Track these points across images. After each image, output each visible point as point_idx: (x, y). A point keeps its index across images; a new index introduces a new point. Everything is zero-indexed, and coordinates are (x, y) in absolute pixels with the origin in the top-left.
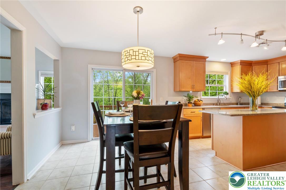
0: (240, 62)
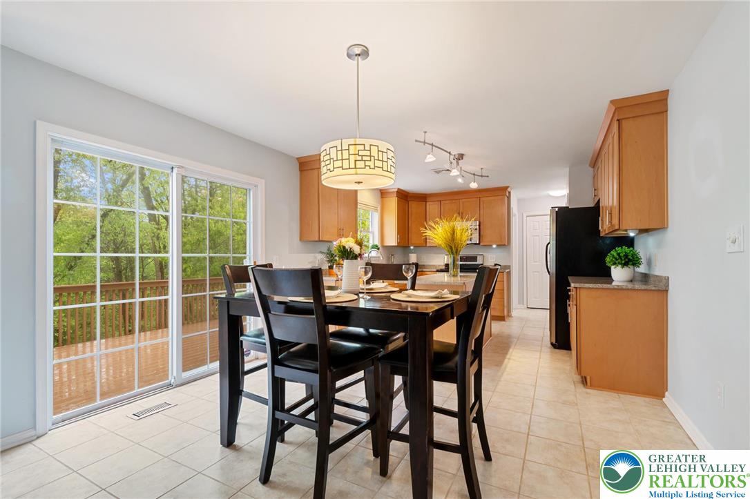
0: (397, 192)
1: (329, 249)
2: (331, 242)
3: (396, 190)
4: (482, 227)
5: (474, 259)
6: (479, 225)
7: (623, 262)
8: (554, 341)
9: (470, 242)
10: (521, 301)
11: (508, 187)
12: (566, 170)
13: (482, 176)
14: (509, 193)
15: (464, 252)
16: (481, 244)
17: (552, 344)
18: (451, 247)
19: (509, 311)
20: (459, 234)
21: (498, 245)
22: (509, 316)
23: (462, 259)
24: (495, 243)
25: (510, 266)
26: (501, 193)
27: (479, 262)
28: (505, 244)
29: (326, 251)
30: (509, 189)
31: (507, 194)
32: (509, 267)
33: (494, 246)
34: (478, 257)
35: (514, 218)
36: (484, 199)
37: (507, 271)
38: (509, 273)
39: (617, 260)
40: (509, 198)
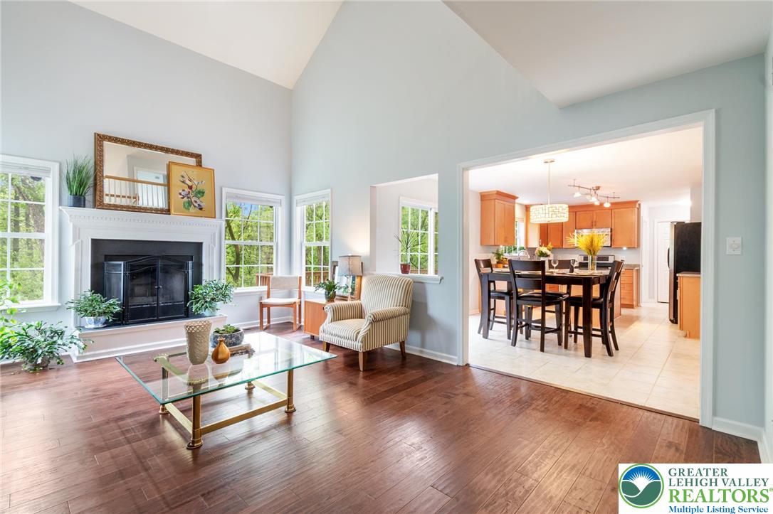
4: (613, 232)
5: (607, 258)
6: (611, 232)
9: (604, 245)
10: (651, 296)
11: (637, 201)
12: (689, 191)
13: (614, 198)
14: (639, 205)
15: (599, 253)
16: (613, 246)
18: (590, 251)
19: (638, 302)
20: (596, 242)
21: (629, 248)
22: (638, 305)
23: (599, 258)
24: (625, 245)
25: (639, 265)
26: (632, 205)
27: (610, 261)
28: (635, 246)
30: (639, 202)
31: (637, 206)
32: (637, 266)
33: (625, 248)
34: (610, 257)
36: (616, 210)
37: (635, 269)
38: (638, 271)
40: (639, 209)
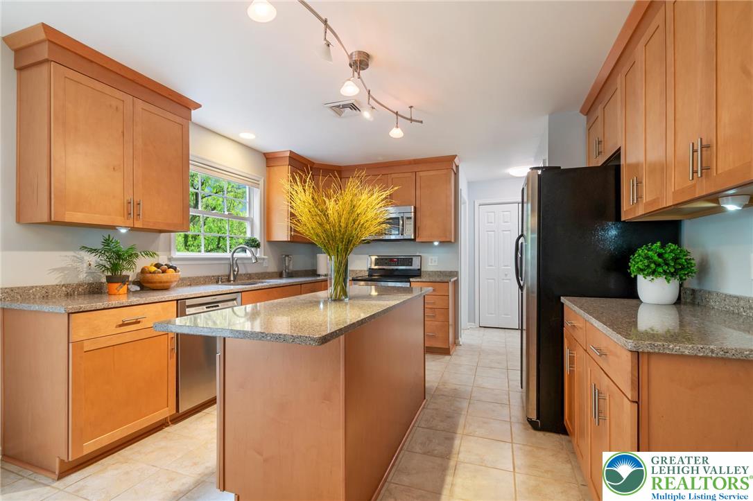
0: (290, 157)
1: (107, 242)
2: (113, 228)
3: (288, 154)
4: (418, 215)
5: (409, 261)
6: (415, 212)
7: (673, 270)
8: (534, 417)
9: (402, 238)
11: (455, 157)
13: (411, 120)
14: (457, 167)
16: (417, 240)
17: (530, 422)
19: (456, 336)
21: (441, 242)
22: (456, 343)
24: (437, 238)
25: (457, 272)
26: (446, 165)
27: (415, 266)
28: (450, 241)
29: (100, 246)
30: (456, 160)
31: (454, 168)
32: (455, 274)
33: (436, 243)
34: (414, 259)
35: (463, 206)
36: (421, 174)
37: (452, 280)
38: (456, 283)
39: (658, 265)
